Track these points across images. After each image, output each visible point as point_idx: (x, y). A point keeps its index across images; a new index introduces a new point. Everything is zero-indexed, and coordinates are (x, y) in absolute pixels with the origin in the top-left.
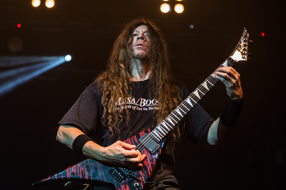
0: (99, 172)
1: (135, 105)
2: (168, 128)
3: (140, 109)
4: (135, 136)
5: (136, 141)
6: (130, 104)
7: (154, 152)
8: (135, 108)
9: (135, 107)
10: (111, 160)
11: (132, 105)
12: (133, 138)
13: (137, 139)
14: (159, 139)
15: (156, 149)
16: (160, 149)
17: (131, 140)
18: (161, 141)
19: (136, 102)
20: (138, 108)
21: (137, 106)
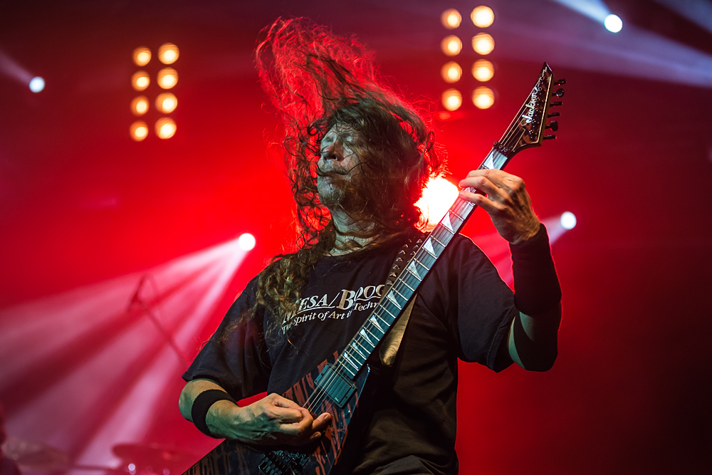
0: (241, 469)
1: (324, 311)
2: (369, 341)
3: (340, 317)
4: (310, 374)
5: (311, 386)
6: (314, 311)
7: (343, 403)
8: (324, 316)
9: (326, 314)
11: (317, 311)
12: (305, 380)
13: (312, 381)
14: (353, 370)
15: (349, 395)
16: (356, 394)
17: (301, 384)
18: (358, 374)
19: (328, 303)
20: (334, 313)
21: (332, 311)
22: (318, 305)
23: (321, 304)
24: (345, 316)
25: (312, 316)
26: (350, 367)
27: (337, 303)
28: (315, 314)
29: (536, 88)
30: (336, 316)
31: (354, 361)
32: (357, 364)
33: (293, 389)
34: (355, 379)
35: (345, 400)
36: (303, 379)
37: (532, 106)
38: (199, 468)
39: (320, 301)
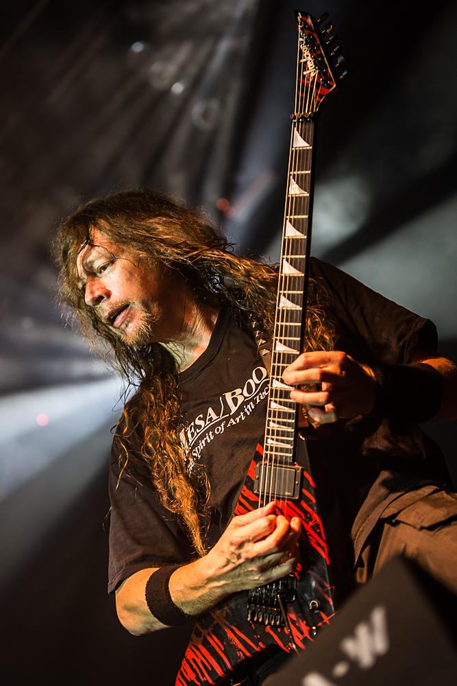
1: (219, 424)
5: (253, 498)
6: (207, 431)
7: (297, 492)
8: (222, 428)
9: (222, 425)
11: (212, 428)
12: (242, 496)
13: (250, 493)
14: (287, 451)
15: (298, 480)
16: (305, 473)
19: (218, 414)
20: (232, 419)
21: (227, 420)
22: (207, 423)
23: (211, 419)
24: (245, 414)
25: (210, 438)
26: (282, 450)
27: (228, 409)
28: (211, 433)
29: (301, 39)
30: (236, 422)
31: (282, 441)
32: (288, 442)
34: (294, 459)
35: (298, 488)
37: (308, 58)
38: (188, 665)
39: (208, 418)
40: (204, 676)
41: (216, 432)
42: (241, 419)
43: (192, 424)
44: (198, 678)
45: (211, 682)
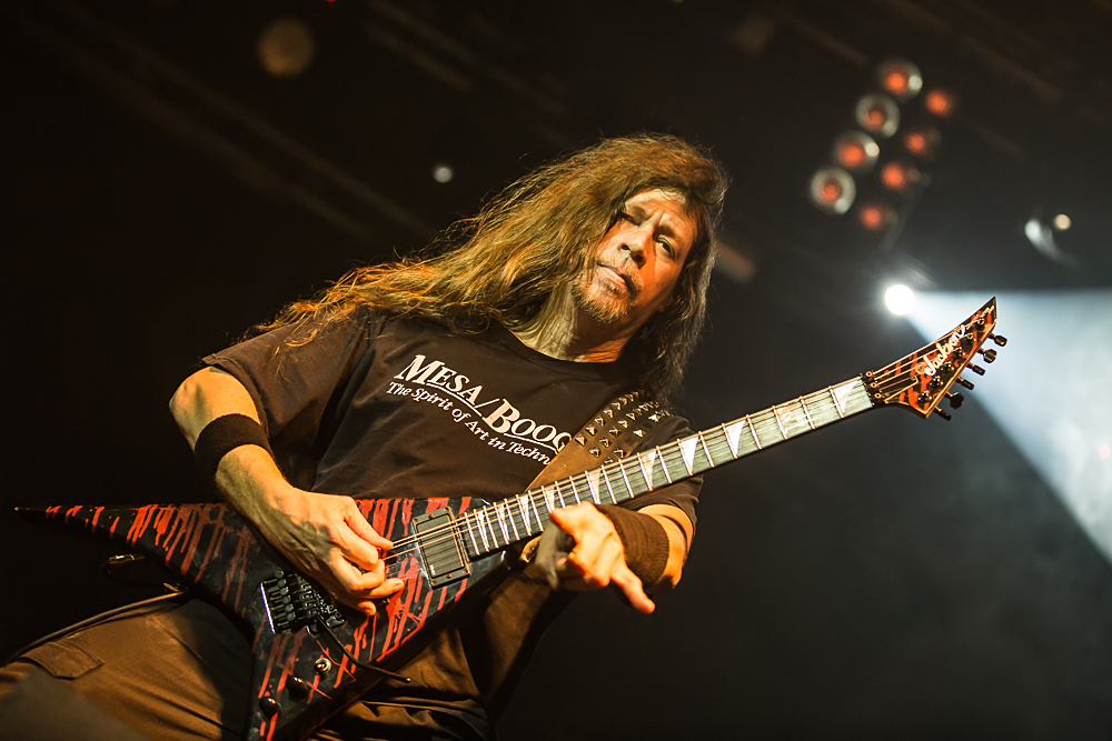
0: (234, 566)
1: (465, 409)
2: (527, 522)
4: (411, 502)
5: (405, 522)
6: (452, 399)
7: (440, 581)
8: (462, 416)
9: (465, 415)
10: (285, 533)
11: (457, 404)
12: (400, 505)
13: (409, 514)
14: (481, 545)
15: (453, 576)
16: (465, 581)
17: (391, 505)
18: (484, 555)
19: (477, 402)
20: (476, 423)
21: (474, 417)
22: (461, 394)
23: (468, 396)
24: (488, 439)
25: (445, 404)
26: (478, 538)
27: (488, 411)
28: (451, 404)
30: (475, 430)
31: (488, 533)
32: (491, 541)
33: (374, 505)
34: (474, 559)
35: (444, 579)
36: (397, 502)
37: (944, 353)
39: (468, 391)
40: (170, 544)
41: (454, 411)
42: (481, 434)
43: (454, 373)
44: (163, 538)
45: (168, 558)
